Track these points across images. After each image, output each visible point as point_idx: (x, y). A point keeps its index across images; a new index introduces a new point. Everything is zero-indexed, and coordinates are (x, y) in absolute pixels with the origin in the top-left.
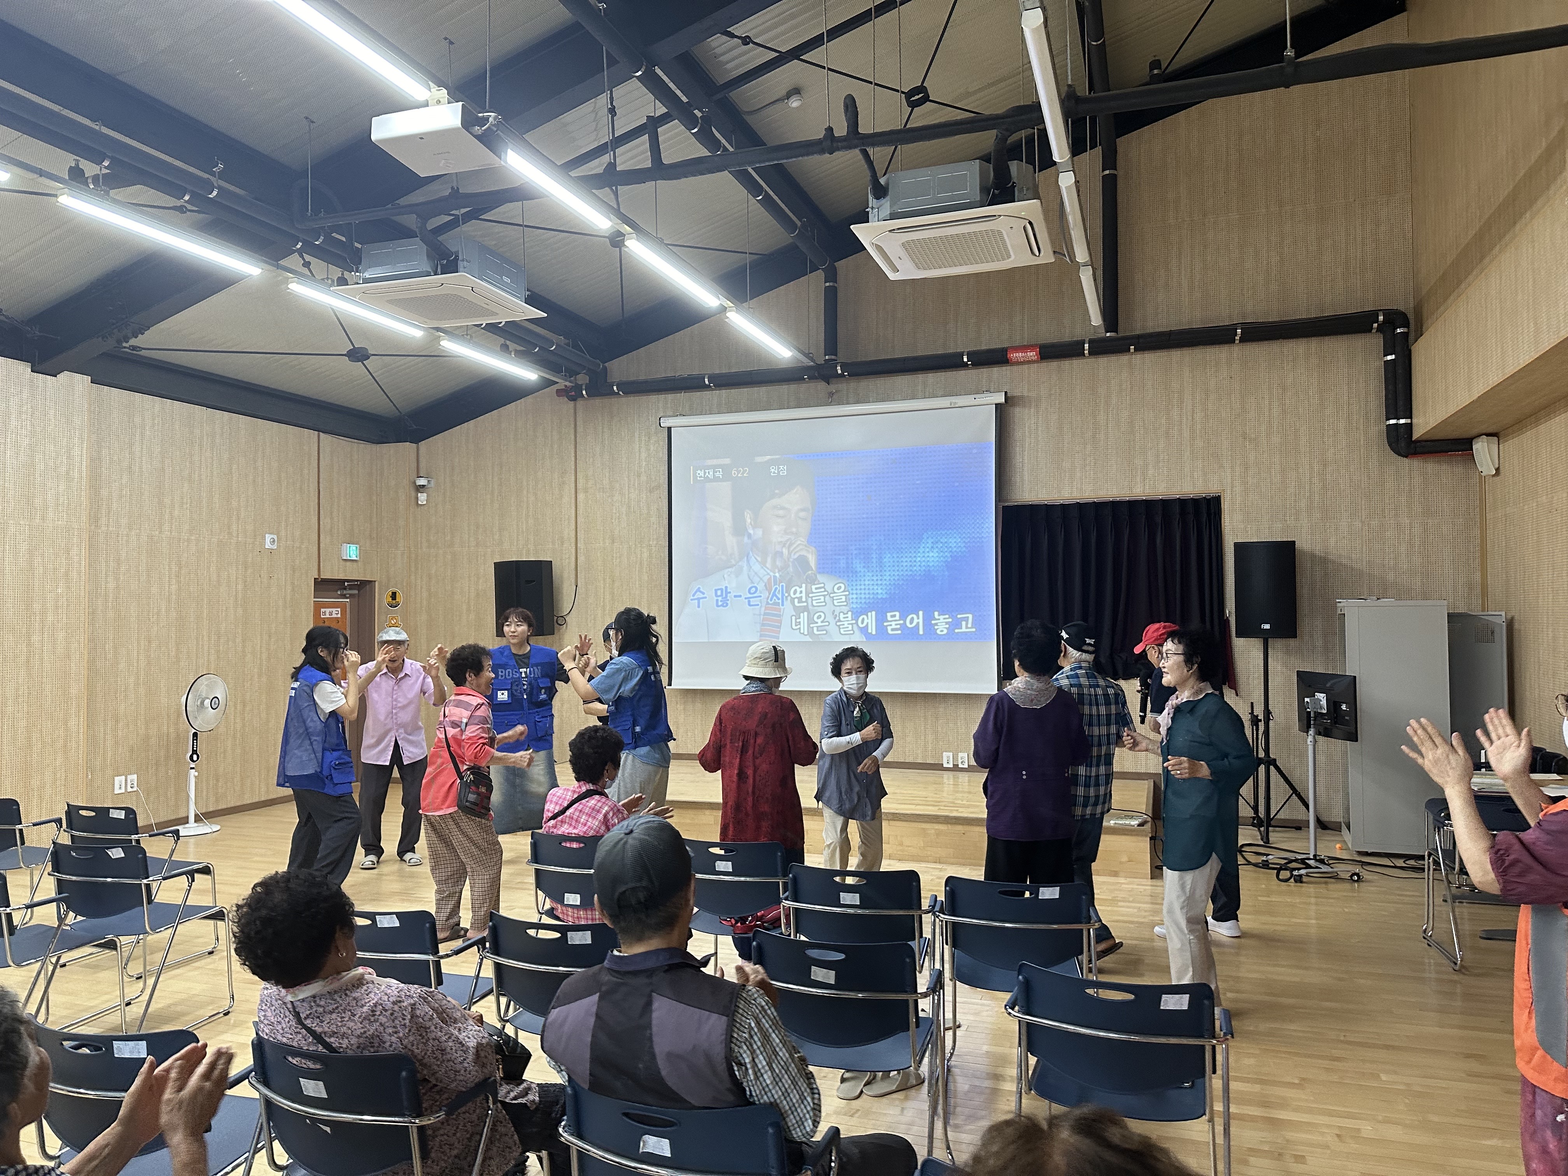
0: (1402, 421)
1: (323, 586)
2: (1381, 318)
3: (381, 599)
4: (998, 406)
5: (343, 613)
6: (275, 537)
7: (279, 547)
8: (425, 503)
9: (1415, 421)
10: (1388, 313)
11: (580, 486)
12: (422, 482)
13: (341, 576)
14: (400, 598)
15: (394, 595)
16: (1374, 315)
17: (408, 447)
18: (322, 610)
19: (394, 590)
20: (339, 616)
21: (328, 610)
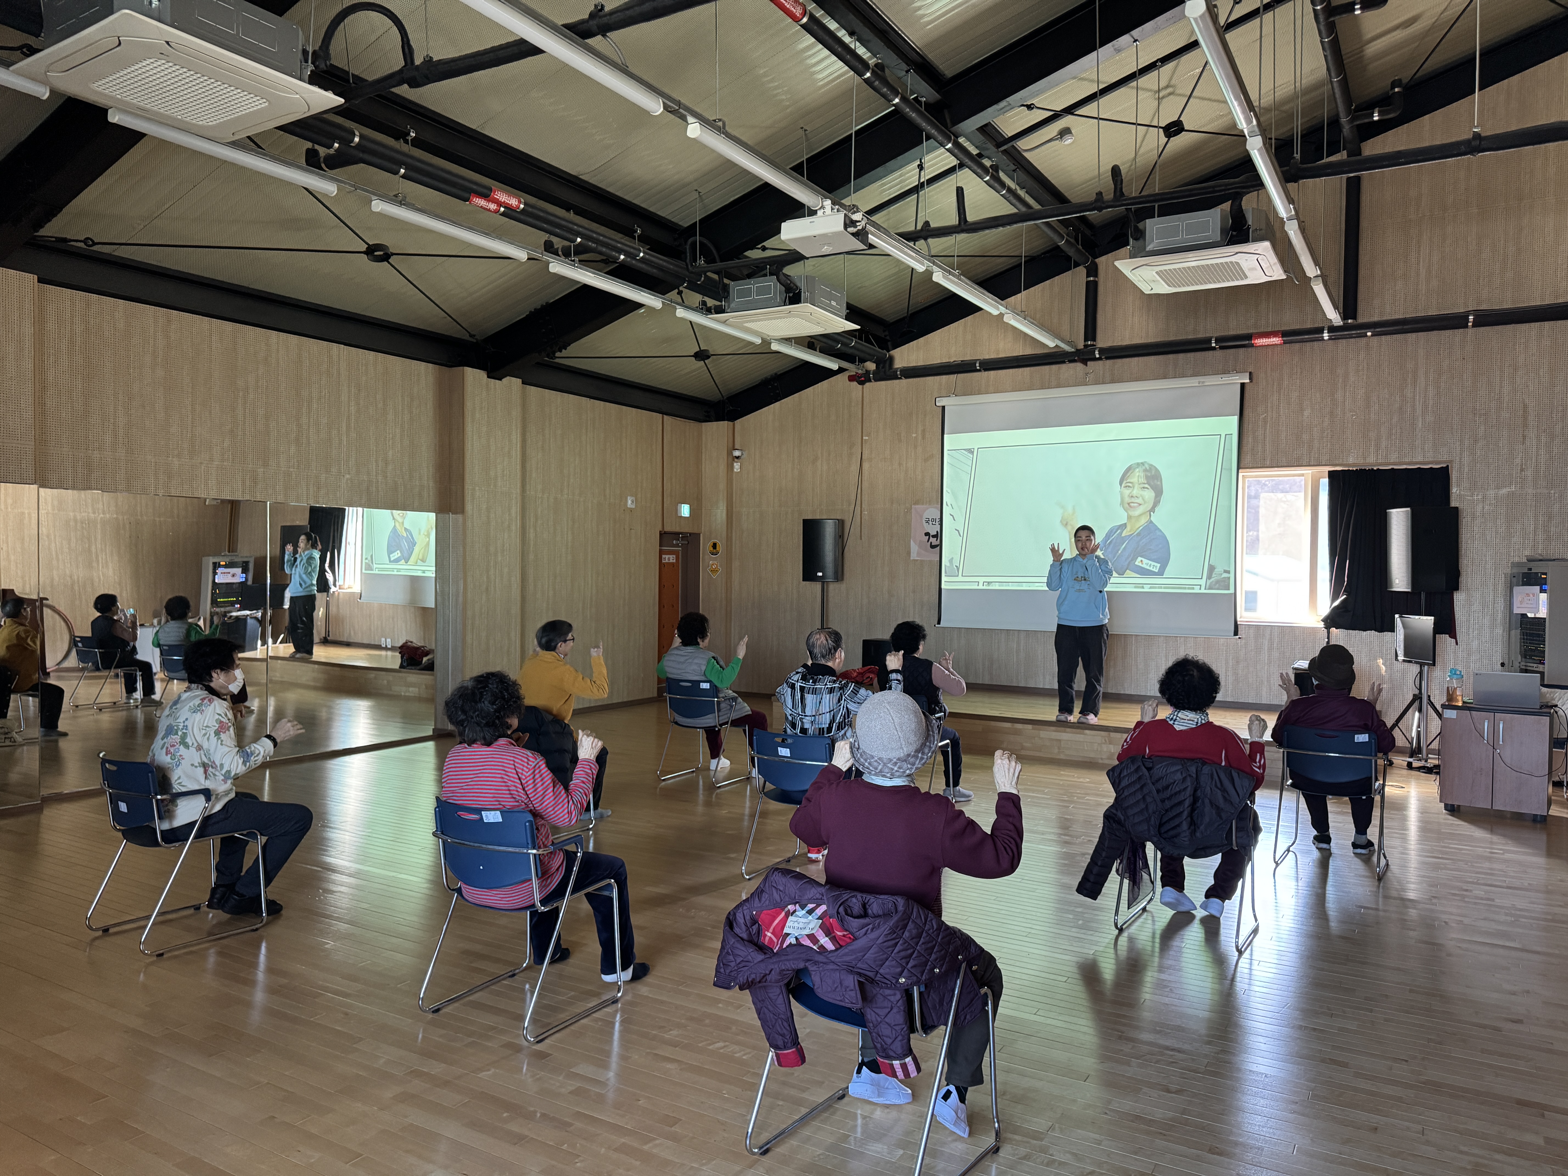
1: (665, 537)
3: (705, 548)
4: (1243, 385)
5: (677, 559)
6: (634, 498)
7: (636, 506)
8: (739, 471)
11: (865, 457)
12: (737, 453)
13: (677, 530)
14: (720, 548)
15: (714, 546)
17: (725, 425)
18: (663, 556)
19: (715, 541)
20: (674, 561)
21: (667, 557)
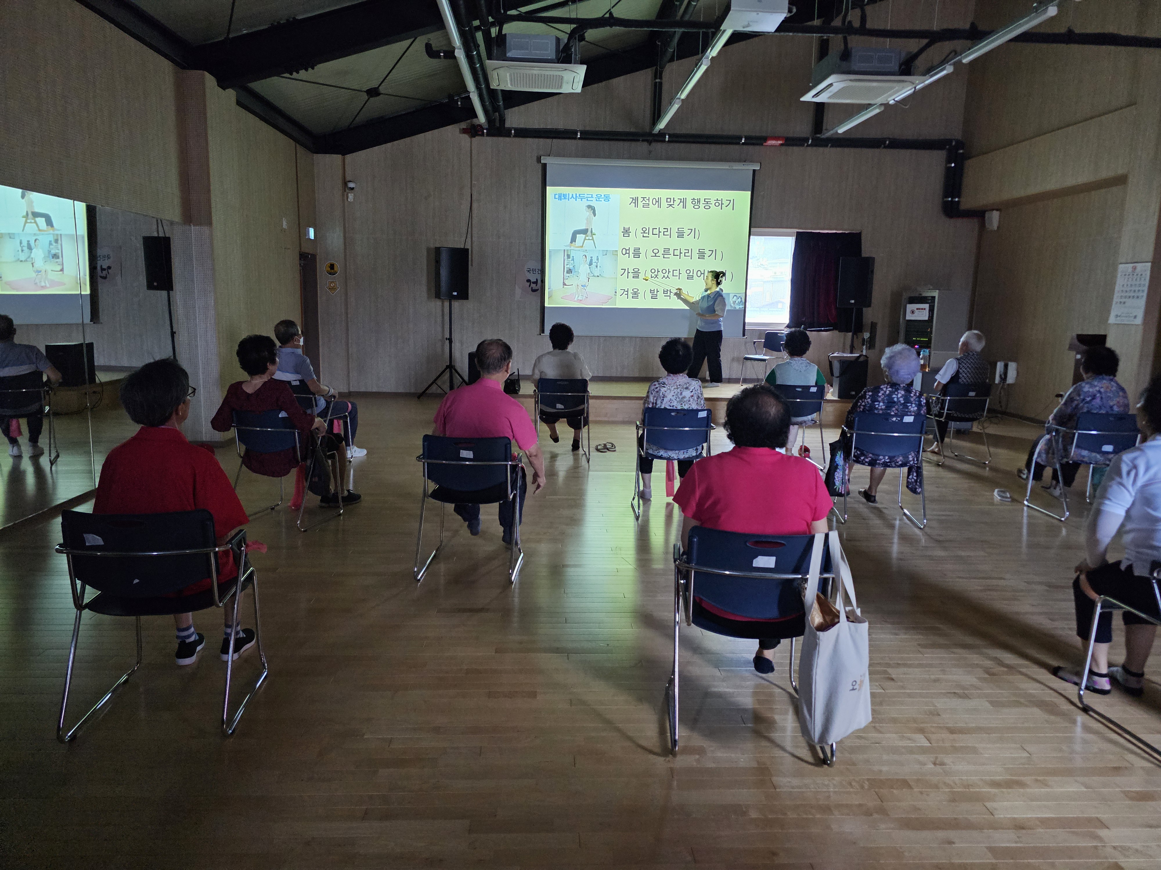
0: (957, 199)
2: (954, 143)
3: (322, 268)
4: (754, 171)
6: (286, 220)
7: (287, 227)
8: (352, 200)
9: (962, 199)
10: (957, 141)
11: (474, 198)
12: (351, 185)
13: (306, 251)
14: (337, 268)
15: (332, 266)
16: (949, 141)
17: (337, 158)
19: (332, 262)
